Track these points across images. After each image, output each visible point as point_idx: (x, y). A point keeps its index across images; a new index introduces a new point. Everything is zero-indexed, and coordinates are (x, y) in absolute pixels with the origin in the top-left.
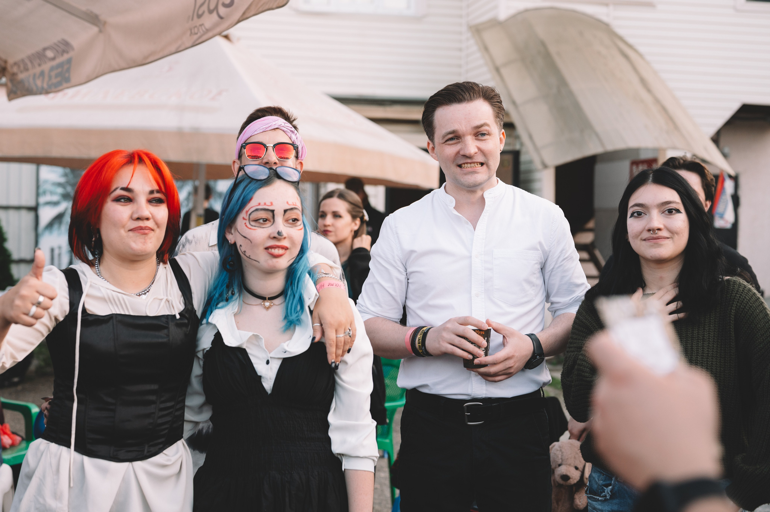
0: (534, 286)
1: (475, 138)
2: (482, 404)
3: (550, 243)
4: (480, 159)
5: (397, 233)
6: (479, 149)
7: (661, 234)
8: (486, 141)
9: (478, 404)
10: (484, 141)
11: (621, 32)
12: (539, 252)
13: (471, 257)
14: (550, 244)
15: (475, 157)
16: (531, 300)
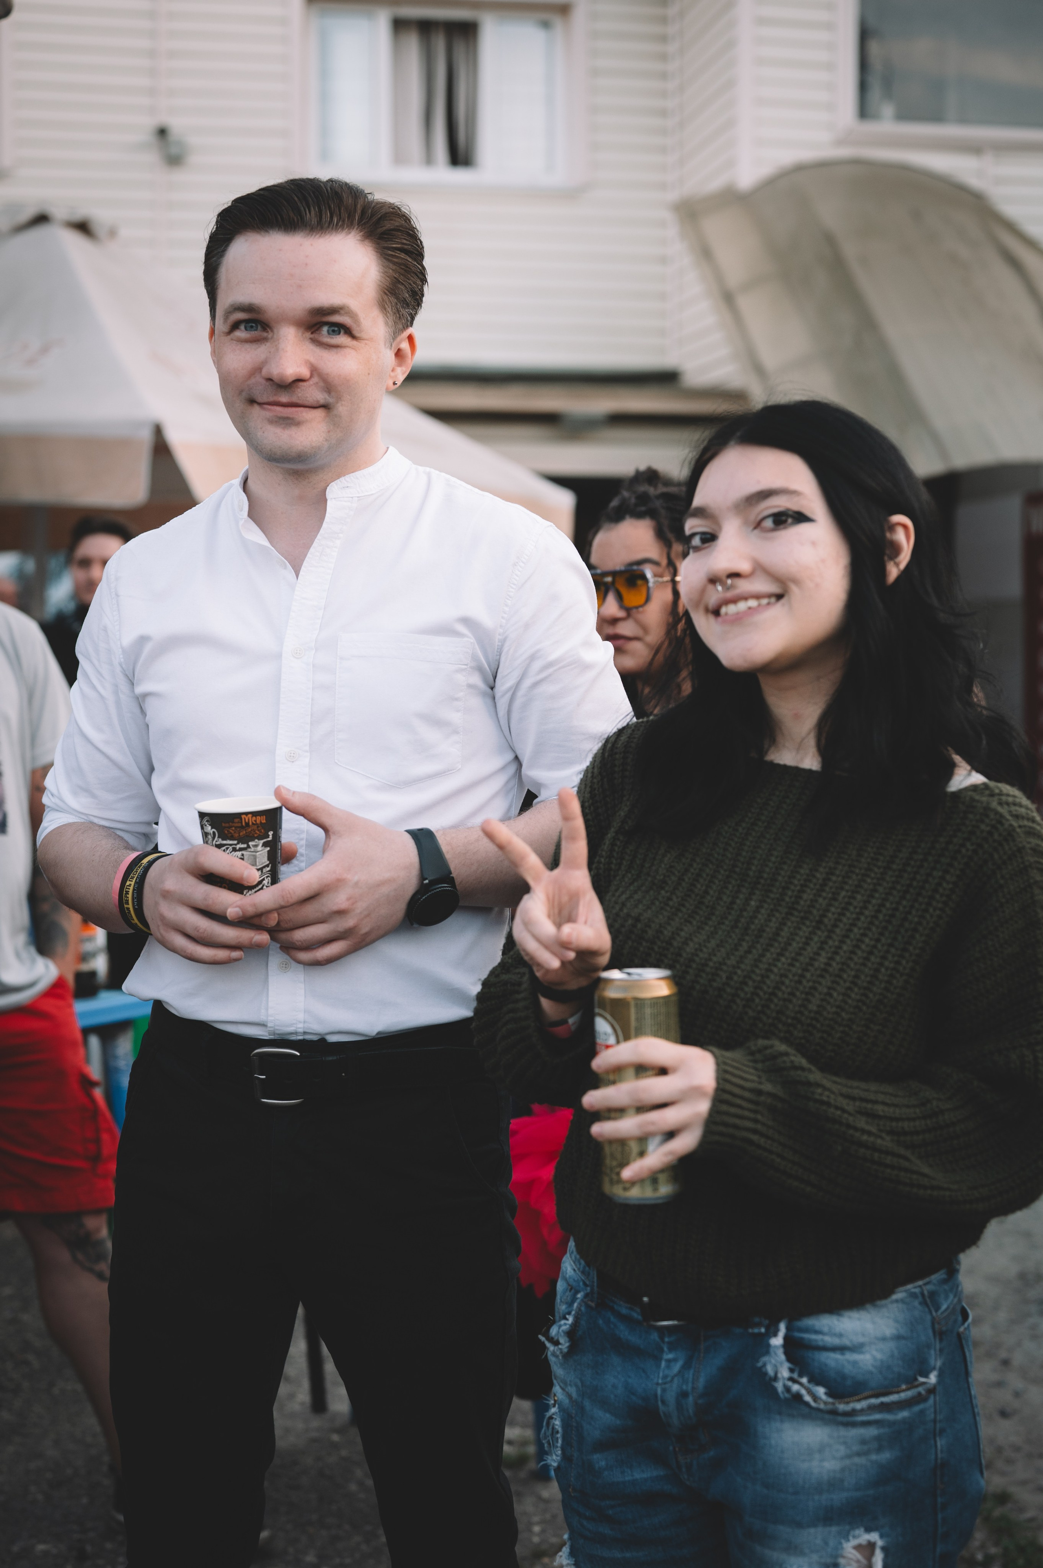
0: (457, 733)
1: (312, 336)
2: (299, 1054)
3: (503, 618)
4: (319, 396)
5: (117, 595)
6: (314, 370)
7: (744, 586)
8: (339, 349)
9: (286, 1052)
10: (335, 350)
11: (1010, 210)
12: (465, 639)
13: (279, 656)
14: (504, 621)
15: (299, 390)
16: (449, 771)
